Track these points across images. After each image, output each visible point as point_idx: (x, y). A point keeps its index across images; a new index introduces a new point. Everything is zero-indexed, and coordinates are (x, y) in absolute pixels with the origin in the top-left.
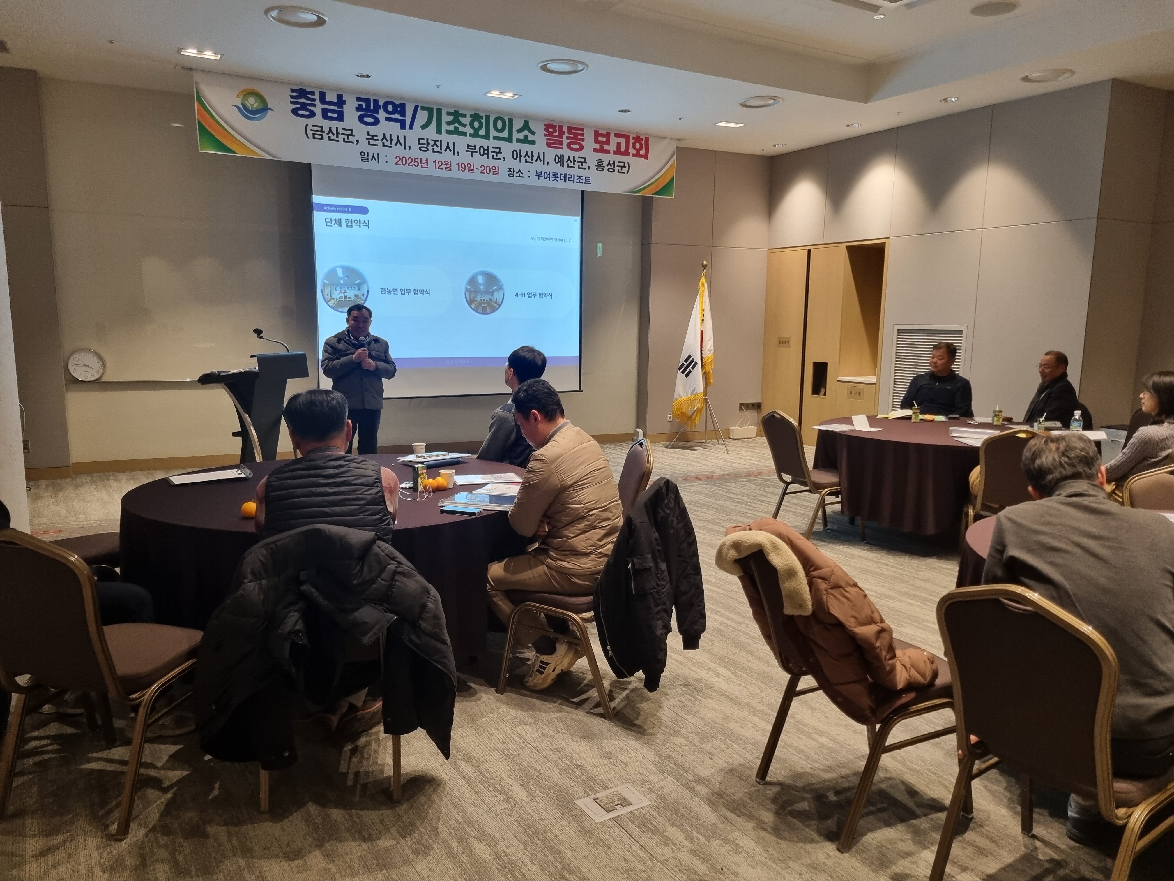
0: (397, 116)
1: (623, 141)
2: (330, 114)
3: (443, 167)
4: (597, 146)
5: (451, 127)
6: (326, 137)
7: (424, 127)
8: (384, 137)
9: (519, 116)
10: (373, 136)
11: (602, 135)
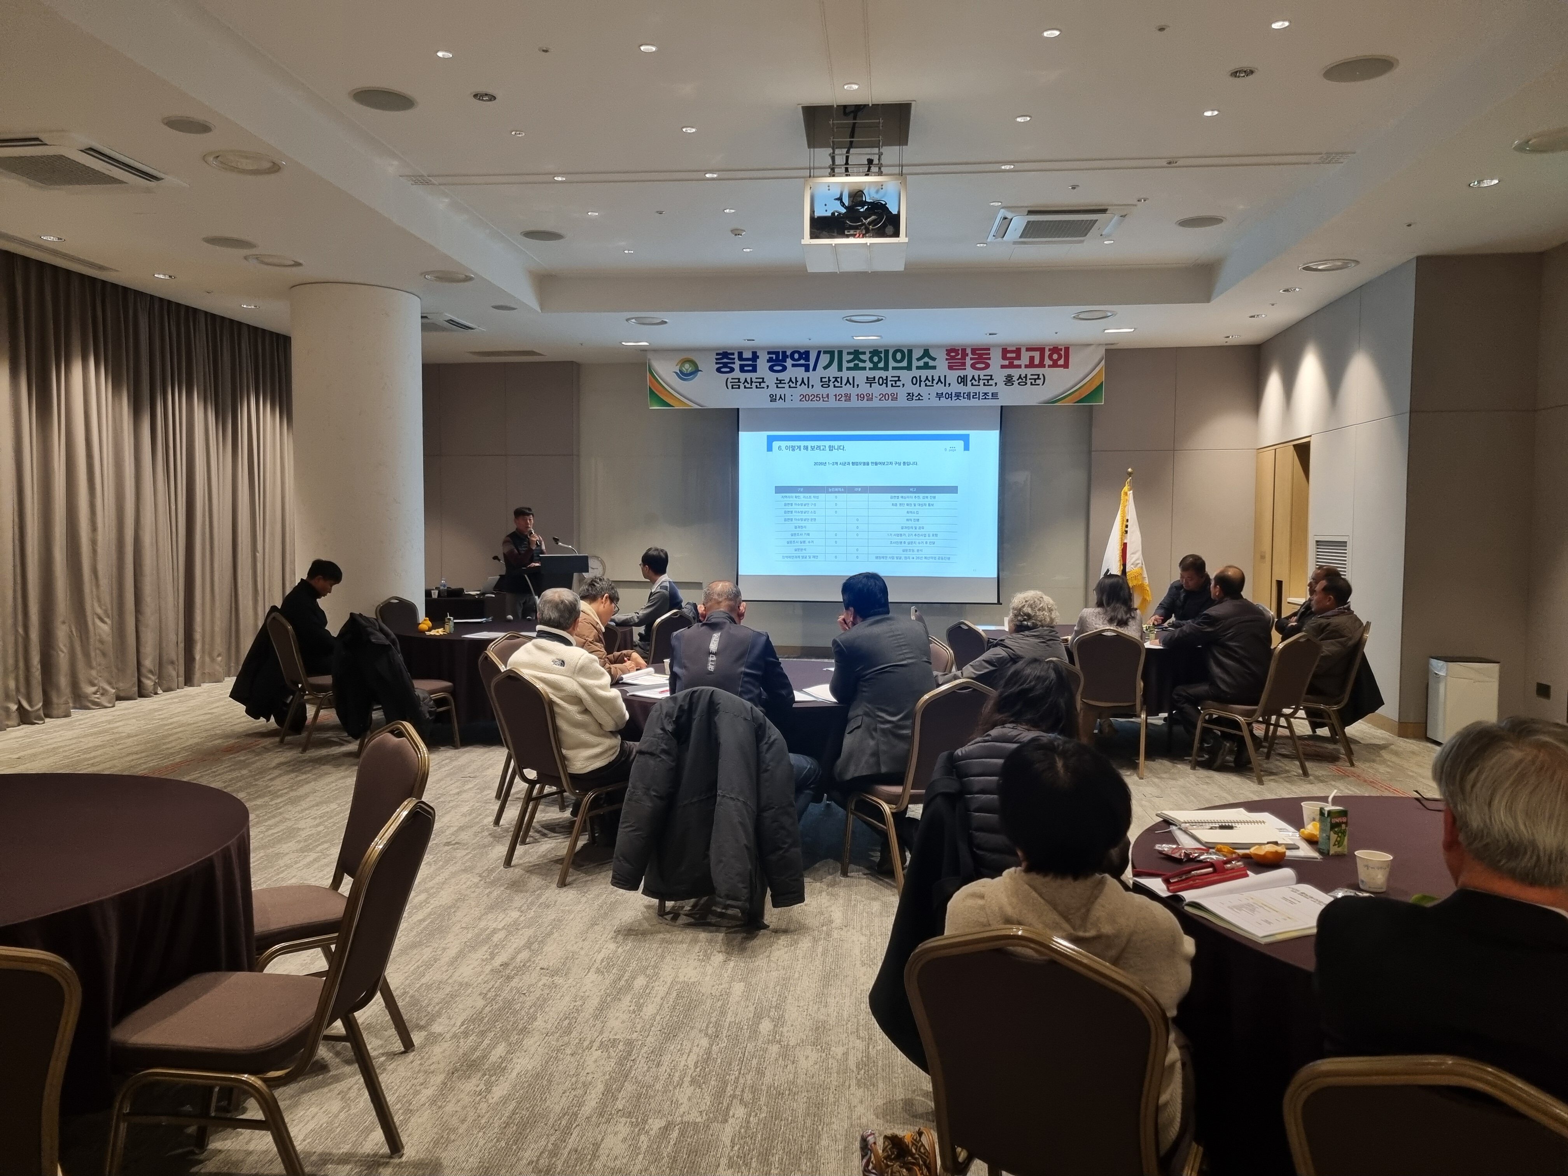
0: (802, 362)
1: (1037, 355)
2: (746, 368)
3: (843, 399)
4: (1007, 363)
5: (852, 365)
6: (742, 386)
7: (825, 368)
8: (791, 380)
9: (918, 347)
10: (780, 381)
11: (1012, 352)
